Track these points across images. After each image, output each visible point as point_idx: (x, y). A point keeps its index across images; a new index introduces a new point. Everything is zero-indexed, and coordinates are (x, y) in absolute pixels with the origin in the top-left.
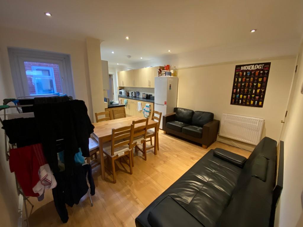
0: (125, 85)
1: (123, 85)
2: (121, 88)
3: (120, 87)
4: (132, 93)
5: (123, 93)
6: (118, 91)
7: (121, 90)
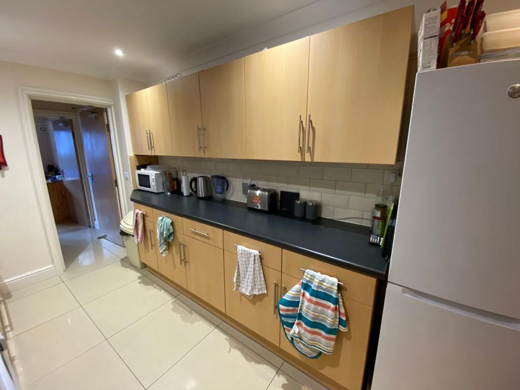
0: (160, 151)
1: (151, 147)
2: (144, 161)
3: (138, 157)
4: (195, 180)
5: (153, 183)
6: (133, 174)
7: (145, 167)
